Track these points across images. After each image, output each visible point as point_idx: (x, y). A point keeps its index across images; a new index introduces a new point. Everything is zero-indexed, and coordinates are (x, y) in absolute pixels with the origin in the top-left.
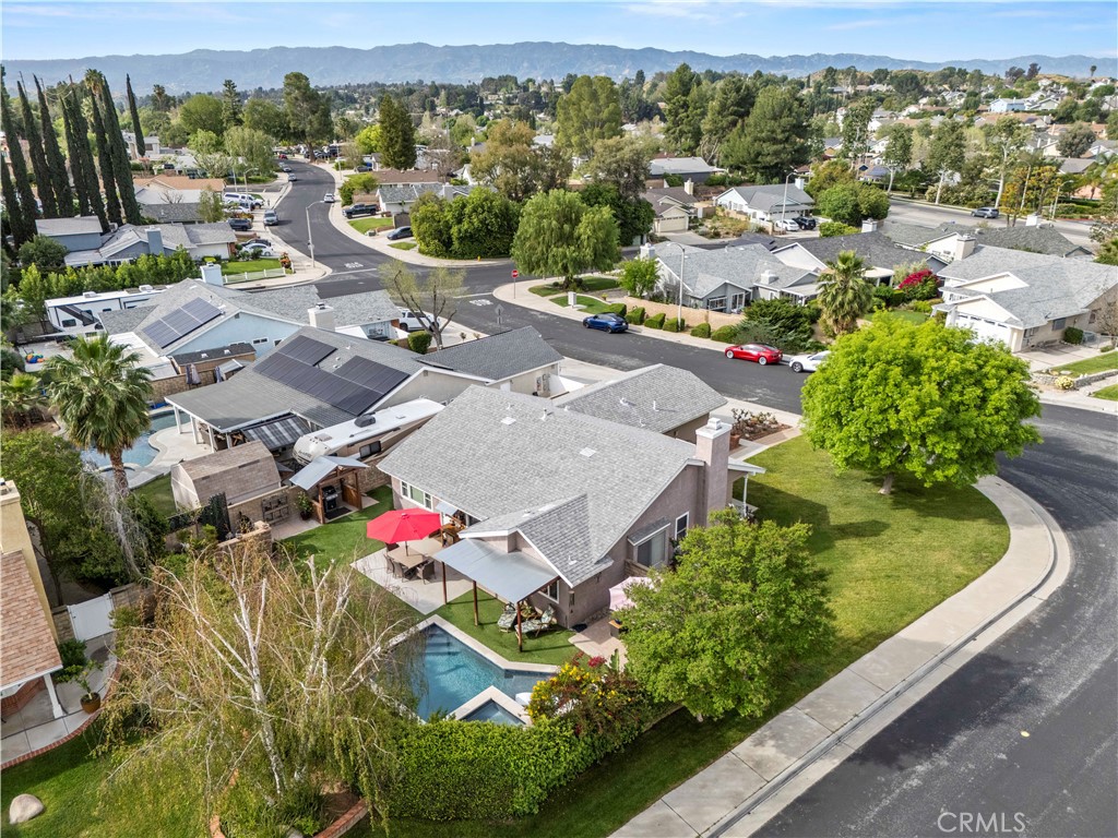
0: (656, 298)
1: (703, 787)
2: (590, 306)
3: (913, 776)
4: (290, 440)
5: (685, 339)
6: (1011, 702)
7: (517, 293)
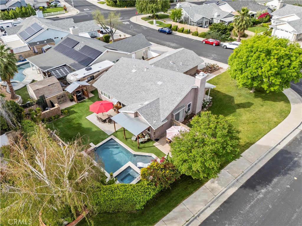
0: (181, 22)
1: (195, 198)
2: (160, 24)
3: (261, 194)
4: (65, 74)
5: (190, 36)
6: (291, 167)
7: (137, 20)
